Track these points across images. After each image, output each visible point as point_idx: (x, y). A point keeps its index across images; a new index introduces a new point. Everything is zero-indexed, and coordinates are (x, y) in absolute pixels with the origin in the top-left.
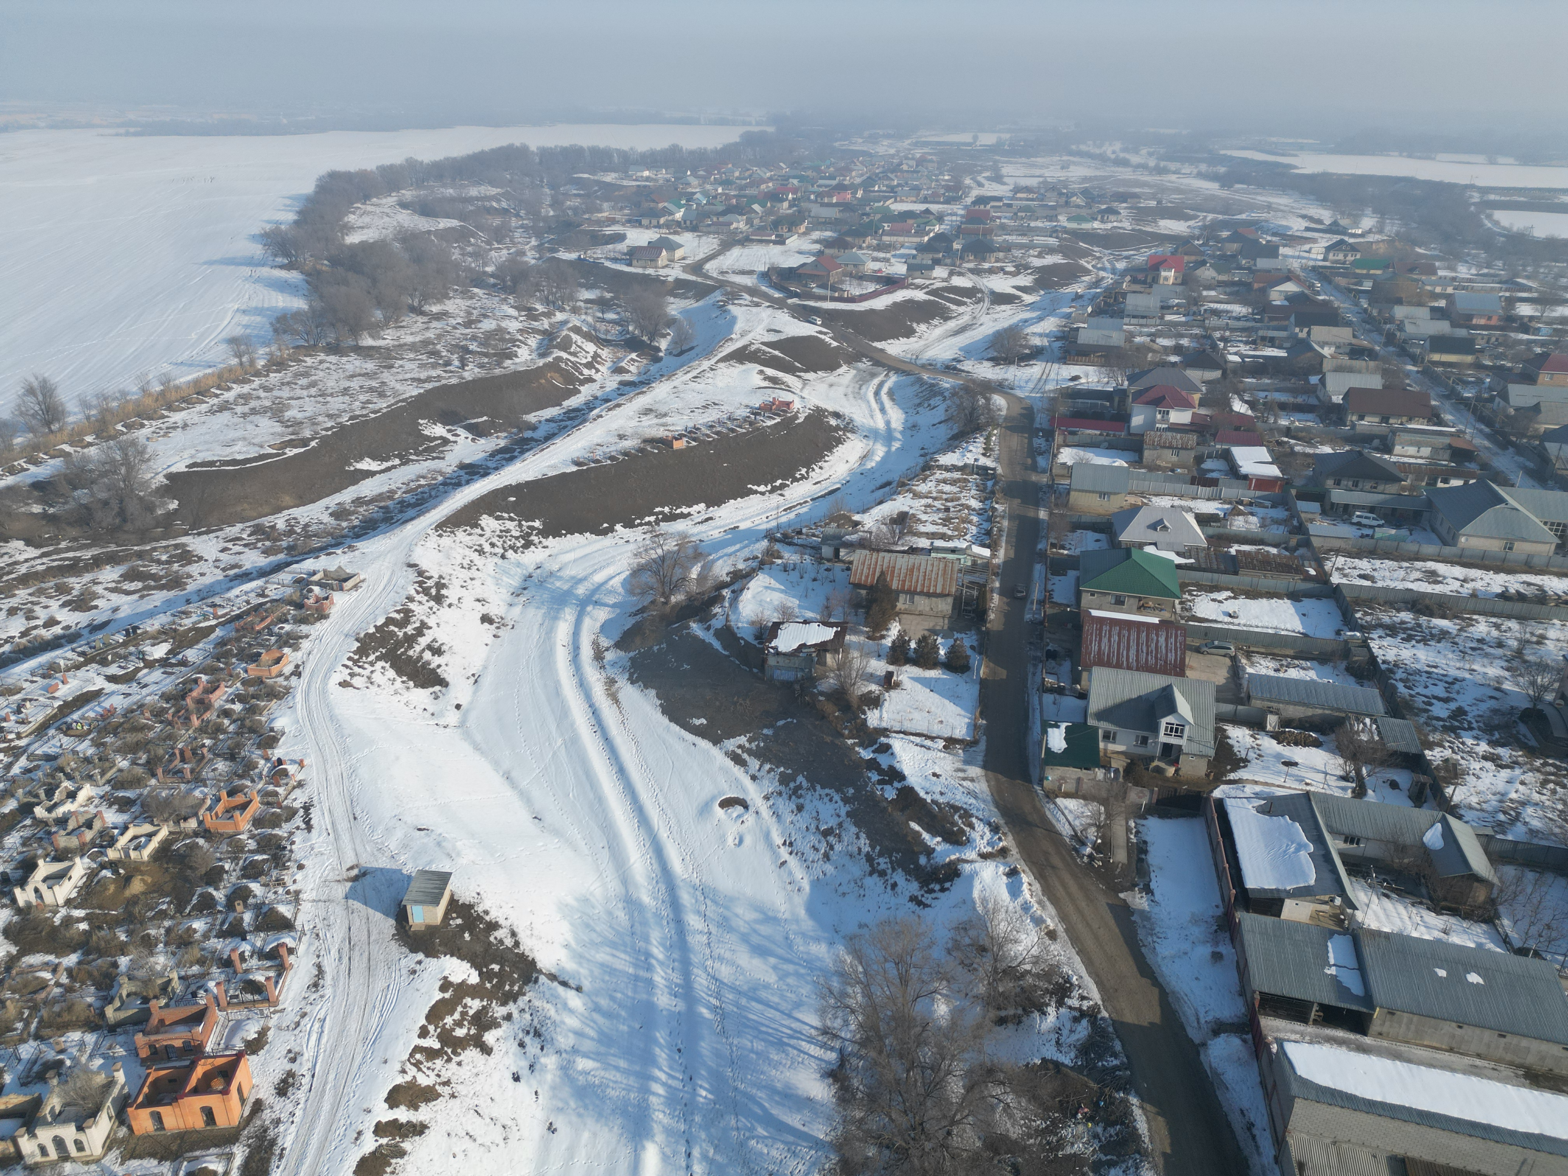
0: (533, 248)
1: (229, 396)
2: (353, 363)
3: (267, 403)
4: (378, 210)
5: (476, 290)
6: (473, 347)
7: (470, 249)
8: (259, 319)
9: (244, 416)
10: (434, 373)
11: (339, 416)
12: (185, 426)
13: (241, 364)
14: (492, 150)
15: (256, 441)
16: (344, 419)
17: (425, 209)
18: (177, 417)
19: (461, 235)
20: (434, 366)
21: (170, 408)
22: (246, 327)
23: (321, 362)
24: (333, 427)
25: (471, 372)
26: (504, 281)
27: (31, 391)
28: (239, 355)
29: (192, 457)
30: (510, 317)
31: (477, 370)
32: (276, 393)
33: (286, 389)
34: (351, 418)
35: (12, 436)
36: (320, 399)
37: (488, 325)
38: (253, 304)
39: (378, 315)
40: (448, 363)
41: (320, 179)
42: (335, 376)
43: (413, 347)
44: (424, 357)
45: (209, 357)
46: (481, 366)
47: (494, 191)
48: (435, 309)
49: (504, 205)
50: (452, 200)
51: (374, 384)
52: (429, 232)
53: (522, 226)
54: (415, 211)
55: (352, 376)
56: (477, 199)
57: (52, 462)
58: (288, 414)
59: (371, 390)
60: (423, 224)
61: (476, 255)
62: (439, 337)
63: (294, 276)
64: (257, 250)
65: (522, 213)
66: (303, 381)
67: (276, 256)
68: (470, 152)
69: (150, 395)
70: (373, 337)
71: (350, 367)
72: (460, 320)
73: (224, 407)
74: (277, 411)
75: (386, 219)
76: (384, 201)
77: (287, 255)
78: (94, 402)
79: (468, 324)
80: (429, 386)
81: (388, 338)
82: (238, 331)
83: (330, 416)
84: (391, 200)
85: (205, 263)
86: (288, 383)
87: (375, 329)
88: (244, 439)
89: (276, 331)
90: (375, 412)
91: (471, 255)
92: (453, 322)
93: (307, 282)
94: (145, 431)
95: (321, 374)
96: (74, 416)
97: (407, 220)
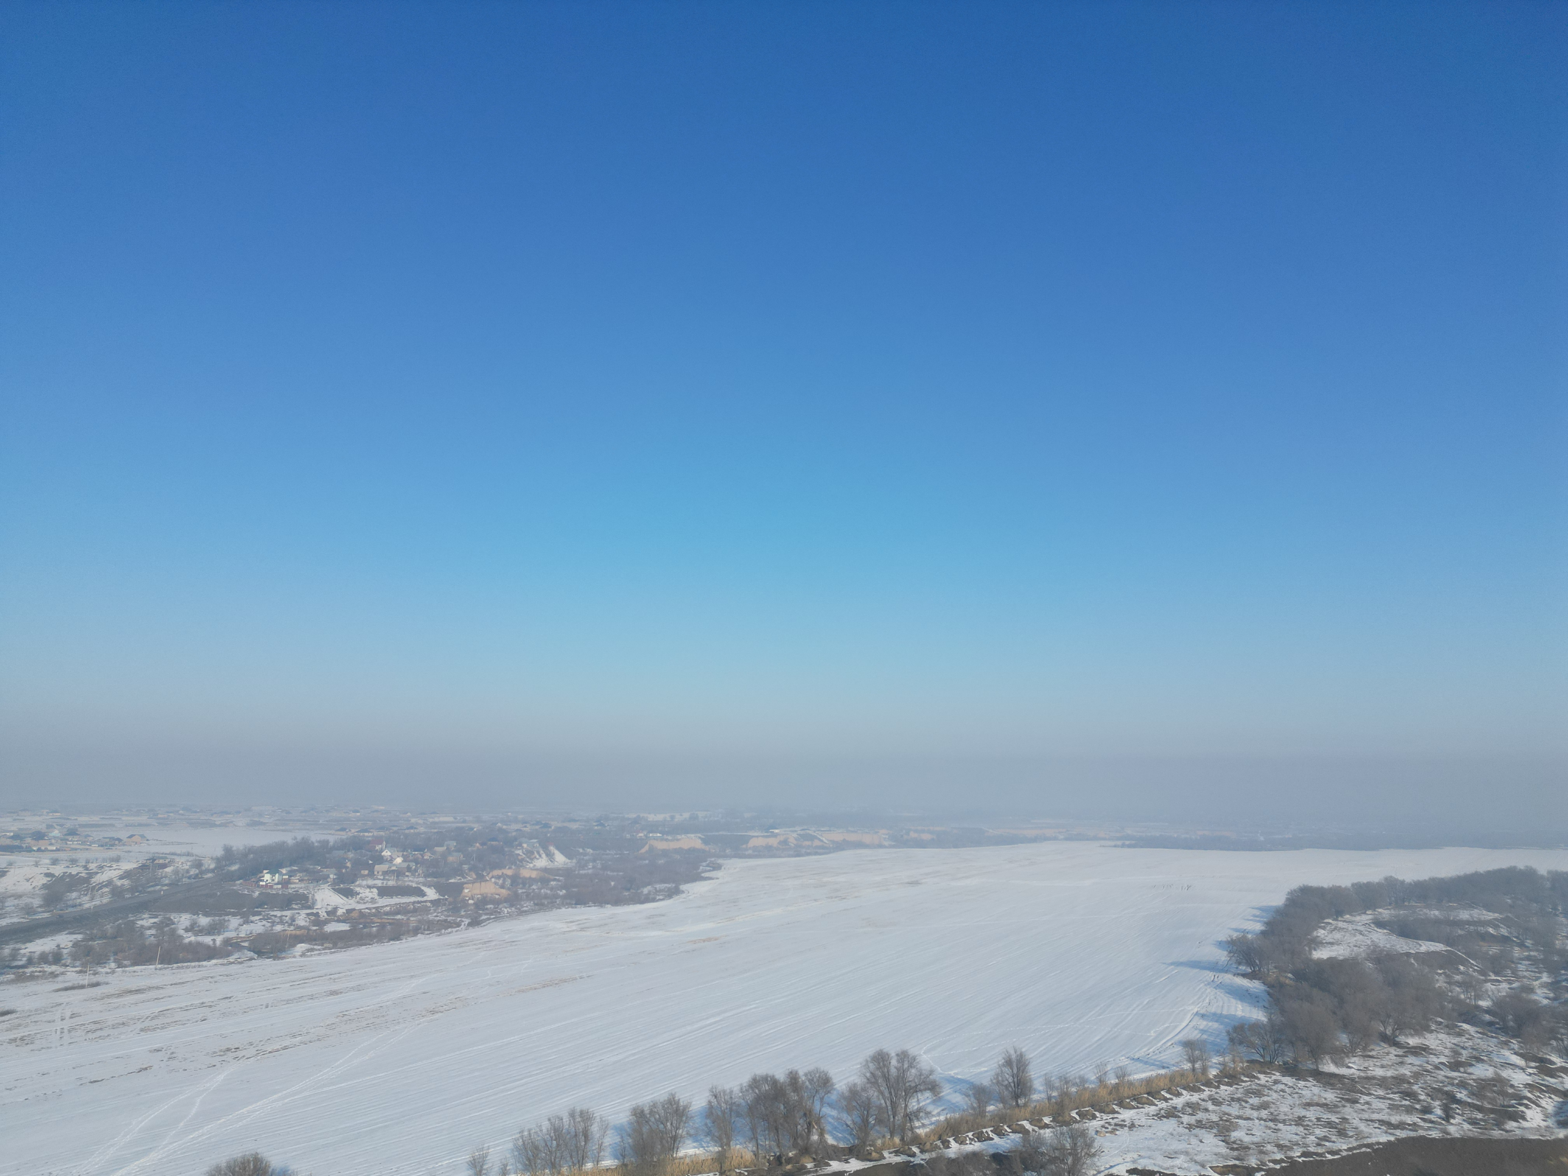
0: (1544, 985)
1: (1178, 1102)
2: (1311, 1089)
3: (1215, 1118)
4: (1350, 927)
5: (1465, 1026)
6: (1462, 1095)
7: (1458, 978)
8: (1216, 1025)
9: (1190, 1127)
10: (1409, 1119)
11: (1290, 1149)
12: (1132, 1126)
13: (1194, 1069)
14: (1489, 872)
15: (1198, 1158)
16: (1296, 1153)
17: (1404, 930)
18: (1126, 1115)
19: (1448, 962)
20: (1409, 1110)
21: (1121, 1104)
22: (1203, 1031)
23: (1276, 1082)
24: (1282, 1161)
25: (1458, 1127)
26: (1504, 1020)
27: (1009, 1063)
28: (1192, 1060)
29: (1134, 1162)
30: (1514, 1066)
31: (1466, 1126)
32: (1225, 1108)
33: (1236, 1105)
34: (1304, 1154)
35: (987, 1103)
36: (1271, 1124)
37: (1483, 1071)
38: (1213, 1009)
39: (1344, 1039)
40: (1427, 1110)
41: (1291, 893)
42: (1290, 1101)
43: (1383, 1082)
44: (1396, 1097)
45: (1164, 1057)
46: (1473, 1122)
47: (1490, 916)
48: (1413, 1041)
49: (1504, 931)
50: (1437, 922)
51: (1334, 1118)
52: (1408, 955)
53: (1528, 958)
54: (1392, 931)
55: (1309, 1105)
56: (1468, 923)
57: (1013, 1136)
58: (1235, 1135)
59: (1330, 1124)
60: (1402, 945)
61: (1466, 985)
62: (1417, 1075)
63: (1255, 986)
64: (1222, 956)
65: (1529, 943)
66: (1254, 1101)
67: (1240, 964)
68: (1462, 873)
69: (1105, 1086)
70: (1336, 1064)
71: (1306, 1093)
72: (1443, 1059)
73: (1171, 1113)
74: (1223, 1128)
75: (1360, 937)
76: (1358, 918)
77: (1250, 963)
78: (1057, 1084)
79: (1455, 1066)
80: (1402, 1134)
81: (1354, 1067)
82: (1195, 1035)
83: (1280, 1147)
84: (1367, 918)
85: (1172, 964)
86: (1239, 1100)
87: (1339, 1055)
88: (1187, 1153)
89: (1232, 1040)
90: (1332, 1153)
91: (1459, 984)
92: (1436, 1061)
93: (1269, 994)
94: (1095, 1124)
95: (1275, 1096)
96: (1038, 1096)
97: (1382, 939)
